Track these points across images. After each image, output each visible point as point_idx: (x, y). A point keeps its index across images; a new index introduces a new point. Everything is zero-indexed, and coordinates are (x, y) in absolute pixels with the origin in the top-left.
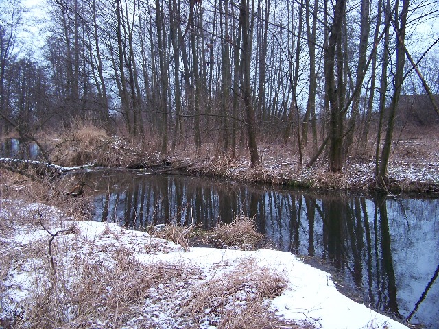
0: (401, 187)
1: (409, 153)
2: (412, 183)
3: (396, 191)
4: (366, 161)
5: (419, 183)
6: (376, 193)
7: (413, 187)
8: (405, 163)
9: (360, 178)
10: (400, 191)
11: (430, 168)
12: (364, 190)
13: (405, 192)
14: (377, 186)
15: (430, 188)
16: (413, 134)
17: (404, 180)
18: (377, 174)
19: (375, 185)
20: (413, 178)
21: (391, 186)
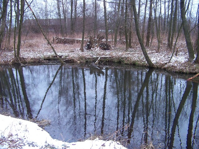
0: (27, 61)
1: (30, 45)
2: (32, 59)
3: (25, 63)
4: (10, 50)
5: (35, 59)
6: (16, 65)
7: (32, 61)
8: (28, 50)
9: (7, 58)
10: (27, 63)
11: (39, 52)
12: (10, 64)
13: (29, 63)
14: (16, 62)
15: (39, 60)
16: (33, 37)
17: (28, 58)
18: (15, 56)
19: (15, 61)
20: (32, 57)
21: (22, 61)
